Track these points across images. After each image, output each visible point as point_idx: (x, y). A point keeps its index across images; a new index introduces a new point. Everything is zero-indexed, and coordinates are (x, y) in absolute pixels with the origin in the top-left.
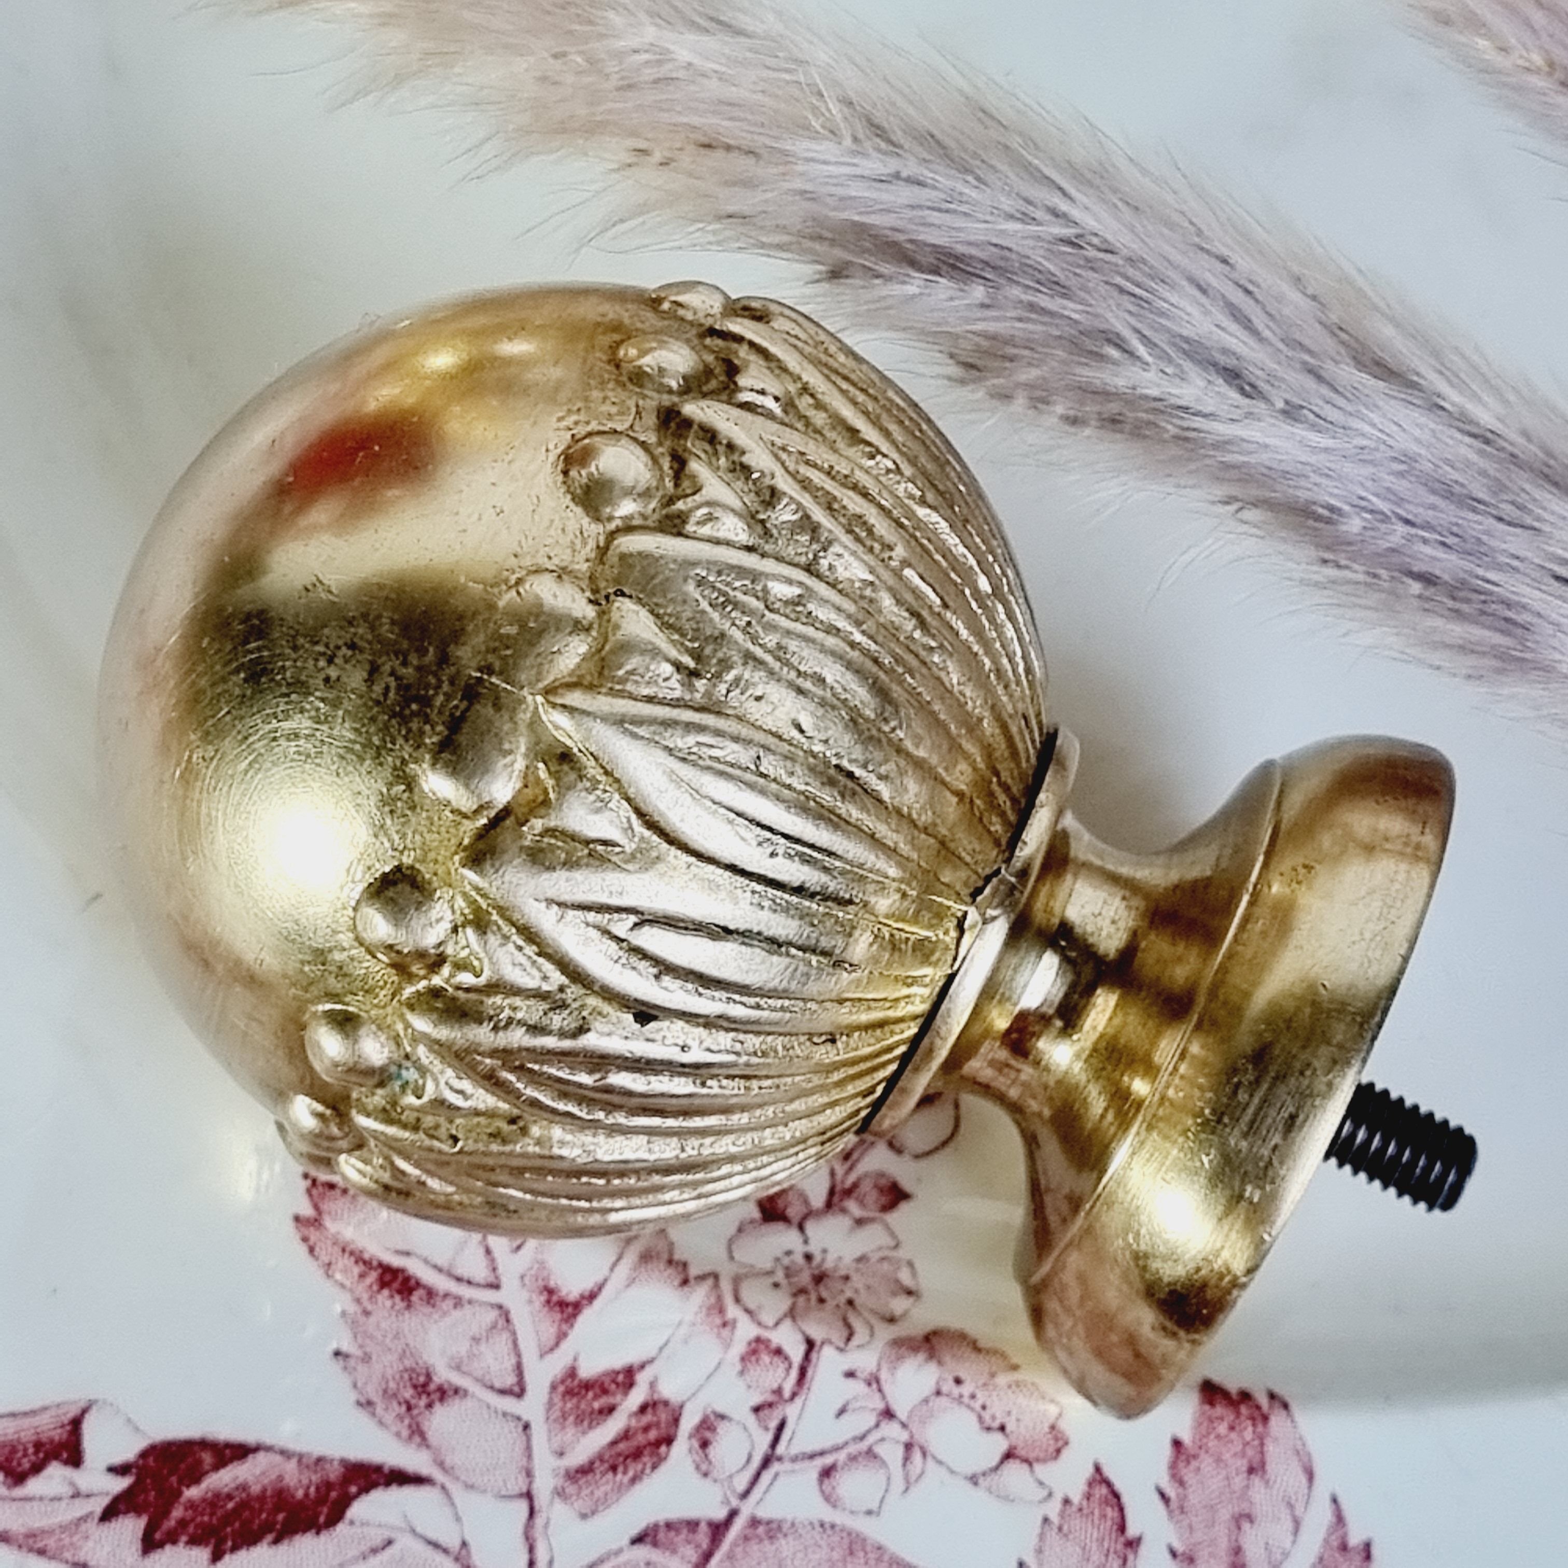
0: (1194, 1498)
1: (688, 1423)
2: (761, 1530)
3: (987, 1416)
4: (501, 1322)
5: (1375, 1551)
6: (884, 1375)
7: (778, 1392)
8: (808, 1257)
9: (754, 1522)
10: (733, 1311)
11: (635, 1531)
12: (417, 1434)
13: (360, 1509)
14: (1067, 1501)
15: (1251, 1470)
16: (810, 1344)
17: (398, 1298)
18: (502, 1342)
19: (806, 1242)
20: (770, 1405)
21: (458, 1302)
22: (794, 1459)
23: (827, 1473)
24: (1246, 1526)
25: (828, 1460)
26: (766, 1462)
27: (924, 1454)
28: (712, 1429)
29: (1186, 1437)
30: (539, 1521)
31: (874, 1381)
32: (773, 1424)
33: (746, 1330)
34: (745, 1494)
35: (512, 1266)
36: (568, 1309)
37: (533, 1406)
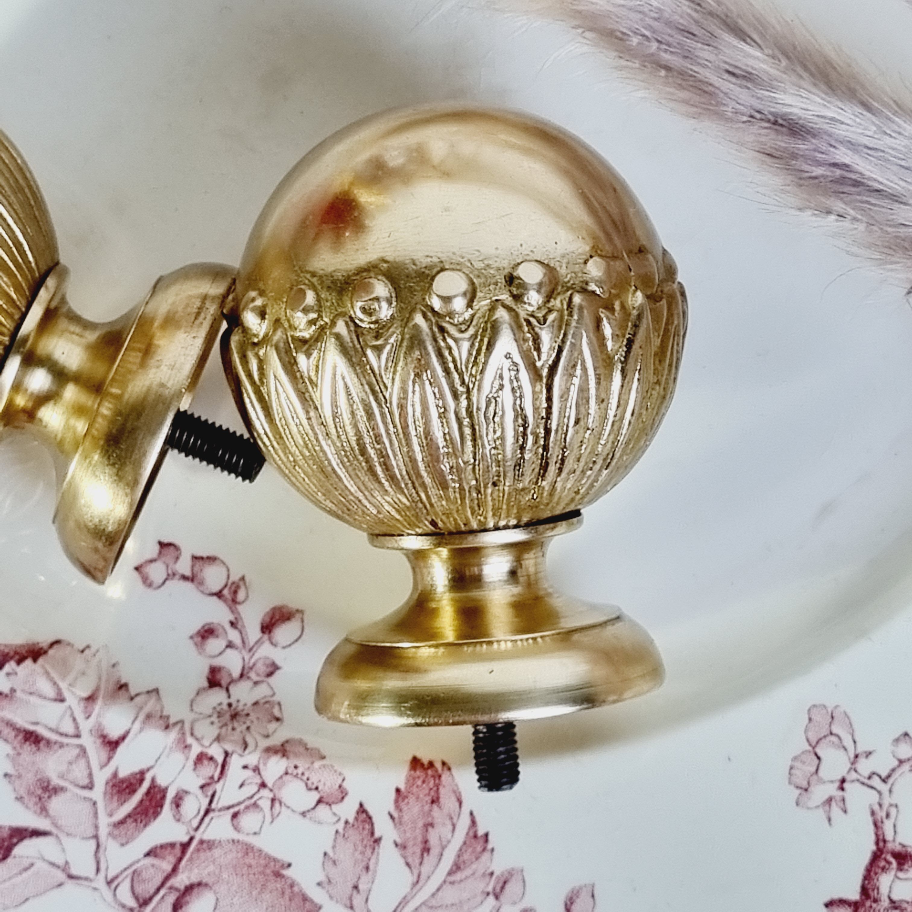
0: (406, 818)
1: (170, 795)
2: (205, 845)
3: (309, 782)
4: (82, 754)
5: (490, 837)
6: (261, 767)
8: (230, 705)
9: (202, 842)
10: (190, 740)
11: (146, 850)
12: (44, 811)
13: (17, 851)
14: (347, 822)
15: (433, 802)
16: (227, 754)
17: (33, 746)
18: (82, 763)
19: (229, 697)
20: (208, 785)
21: (62, 746)
22: (220, 810)
23: (235, 816)
24: (430, 829)
25: (236, 809)
26: (207, 812)
27: (281, 803)
28: (181, 798)
29: (402, 787)
30: (102, 850)
31: (257, 770)
32: (210, 793)
33: (196, 750)
34: (197, 829)
35: (86, 726)
36: (112, 745)
37: (98, 792)
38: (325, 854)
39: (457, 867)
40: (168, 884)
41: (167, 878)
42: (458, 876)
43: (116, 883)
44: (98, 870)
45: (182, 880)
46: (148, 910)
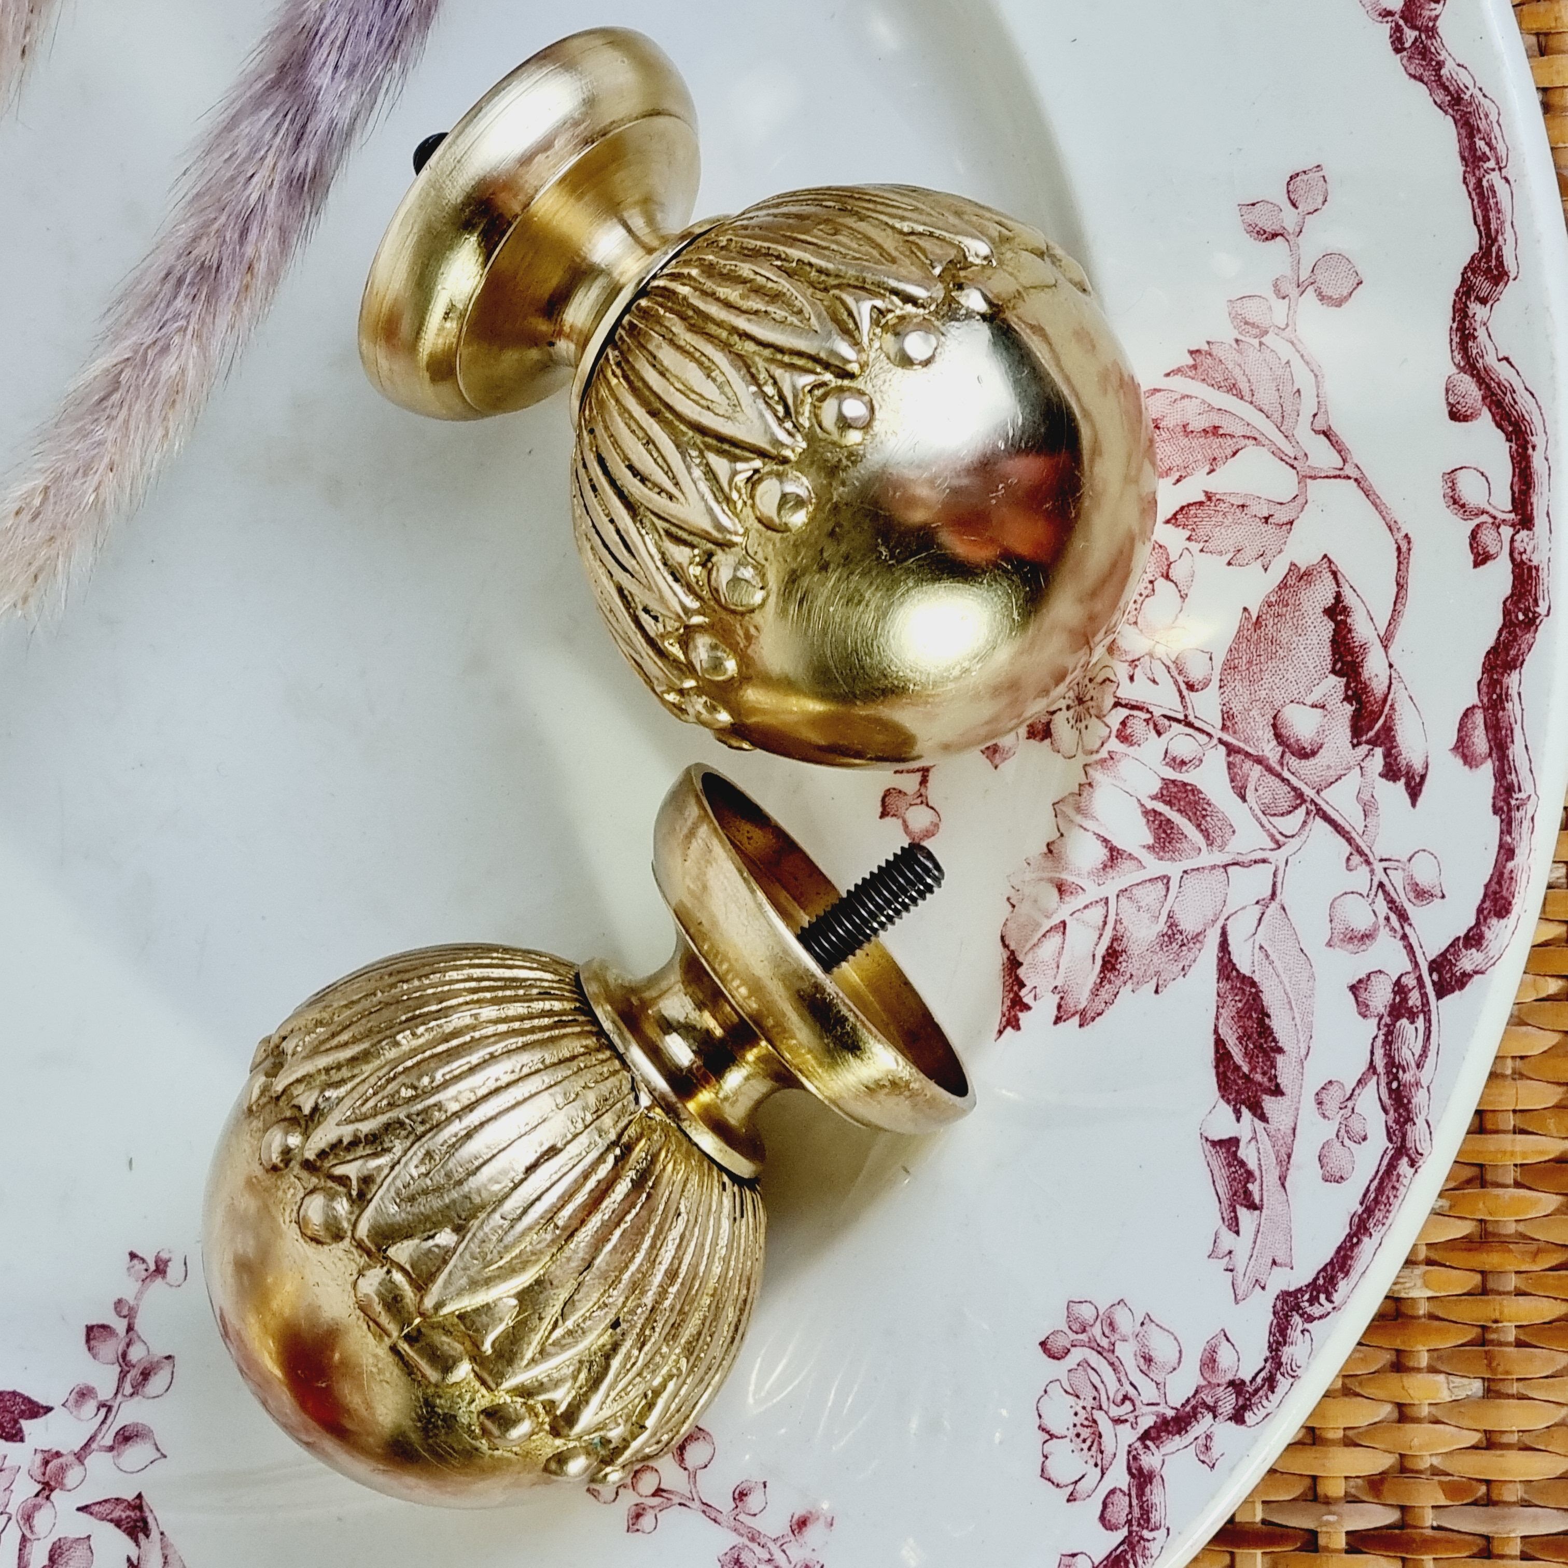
0: (1179, 461)
1: (1171, 774)
2: (1228, 724)
3: (1145, 593)
4: (1127, 894)
5: (1194, 347)
6: (1130, 658)
7: (1147, 721)
8: (1068, 708)
9: (1224, 728)
10: (1103, 754)
11: (1239, 800)
12: (1197, 938)
13: (1245, 969)
14: (1189, 539)
16: (1117, 704)
17: (1121, 959)
18: (1138, 892)
19: (1060, 709)
20: (1155, 726)
21: (1118, 921)
22: (1185, 707)
23: (1191, 687)
24: (1190, 428)
25: (1183, 687)
26: (1189, 725)
28: (1174, 759)
30: (1240, 859)
31: (1134, 664)
32: (1167, 723)
33: (1114, 744)
34: (1209, 736)
35: (1093, 892)
36: (1115, 855)
37: (1173, 869)
38: (1229, 564)
39: (1233, 389)
40: (1278, 768)
41: (1270, 769)
42: (1243, 386)
43: (1279, 837)
44: (1264, 861)
45: (1271, 751)
46: (1309, 792)
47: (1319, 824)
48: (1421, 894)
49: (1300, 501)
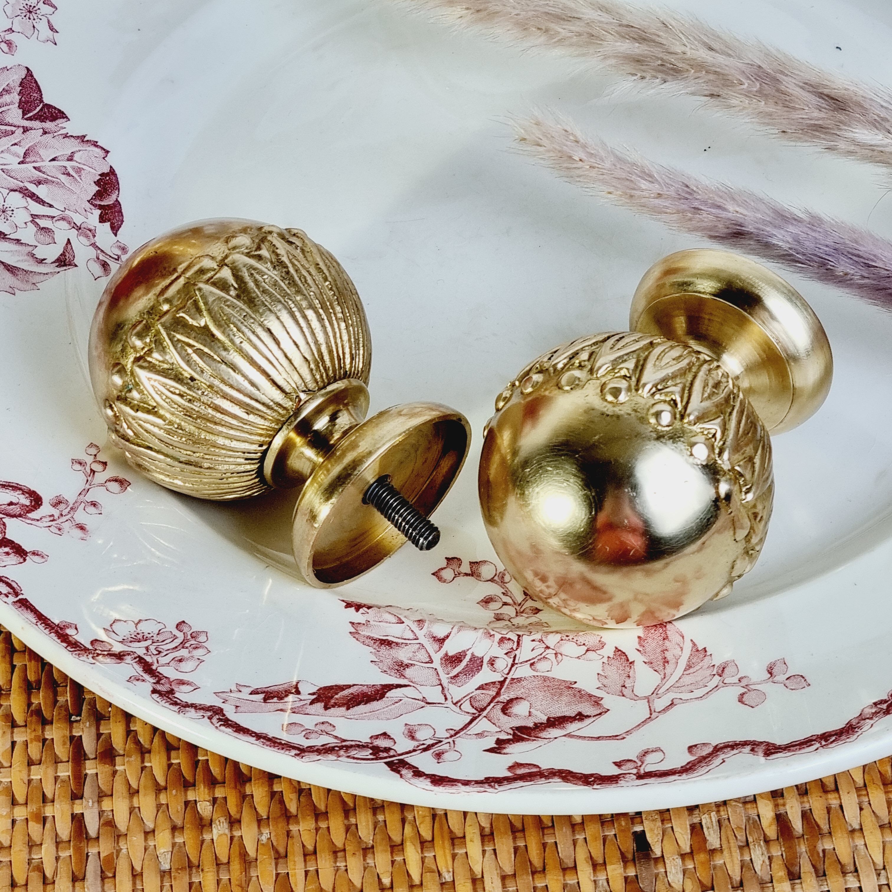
0: (648, 649)
1: (486, 660)
2: (515, 681)
3: (578, 642)
4: (421, 647)
5: (707, 649)
6: (544, 639)
7: (512, 648)
8: (513, 624)
9: (513, 679)
10: (493, 633)
11: (476, 688)
12: (402, 676)
13: (388, 694)
14: (609, 657)
15: (664, 639)
16: (519, 636)
17: (387, 647)
18: (423, 651)
19: (511, 622)
20: (510, 652)
21: (406, 644)
22: (521, 663)
24: (666, 652)
25: (532, 661)
26: (513, 665)
27: (561, 655)
28: (494, 661)
29: (642, 635)
30: (446, 690)
31: (541, 641)
32: (512, 656)
33: (498, 637)
34: (508, 674)
35: (420, 634)
36: (441, 641)
37: (437, 664)
38: (598, 674)
39: (689, 667)
40: (496, 700)
41: (494, 698)
42: (691, 670)
43: (459, 704)
44: (446, 699)
45: (504, 697)
46: (485, 713)
47: (469, 718)
48: (438, 756)
49: (636, 698)
